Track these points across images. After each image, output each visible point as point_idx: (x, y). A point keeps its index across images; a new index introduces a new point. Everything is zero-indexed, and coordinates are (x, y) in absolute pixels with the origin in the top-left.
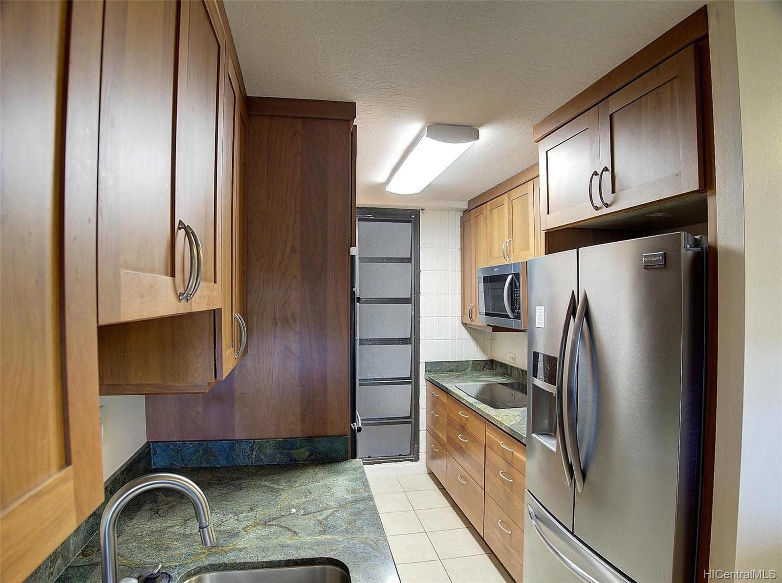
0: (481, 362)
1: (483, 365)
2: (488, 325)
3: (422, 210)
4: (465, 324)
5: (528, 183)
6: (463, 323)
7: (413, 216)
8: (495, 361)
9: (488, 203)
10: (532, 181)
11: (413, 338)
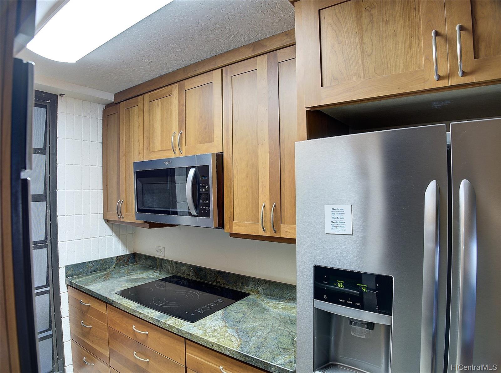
0: (124, 258)
1: (126, 259)
2: (145, 222)
3: (60, 95)
4: (107, 221)
5: (214, 71)
6: (105, 220)
7: (49, 101)
8: (138, 254)
9: (146, 95)
10: (221, 69)
11: (49, 241)
